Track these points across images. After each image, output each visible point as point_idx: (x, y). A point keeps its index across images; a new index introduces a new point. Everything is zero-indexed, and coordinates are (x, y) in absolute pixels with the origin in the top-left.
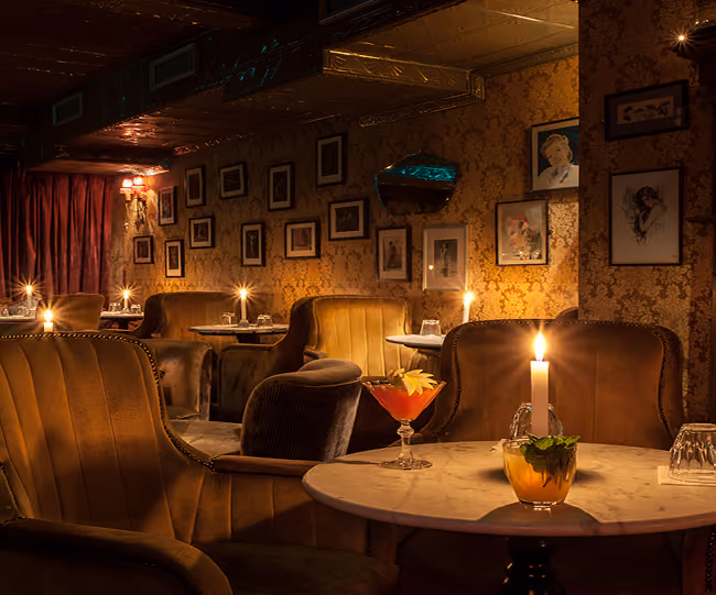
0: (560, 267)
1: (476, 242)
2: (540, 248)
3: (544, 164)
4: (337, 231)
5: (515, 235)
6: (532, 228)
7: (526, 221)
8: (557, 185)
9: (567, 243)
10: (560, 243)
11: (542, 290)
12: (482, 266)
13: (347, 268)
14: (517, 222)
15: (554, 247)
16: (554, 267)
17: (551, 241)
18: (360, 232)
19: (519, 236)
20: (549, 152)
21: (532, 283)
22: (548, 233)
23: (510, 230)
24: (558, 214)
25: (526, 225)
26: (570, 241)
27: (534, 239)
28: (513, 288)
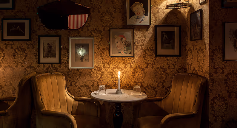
0: (139, 58)
1: (98, 46)
2: (131, 49)
3: (132, 14)
4: (8, 35)
5: (119, 43)
6: (127, 41)
7: (124, 37)
8: (138, 23)
9: (142, 48)
10: (139, 48)
11: (131, 67)
12: (101, 57)
13: (14, 56)
14: (120, 38)
15: (137, 49)
16: (136, 58)
17: (135, 47)
18: (26, 37)
19: (121, 44)
20: (135, 9)
21: (126, 64)
22: (134, 44)
23: (116, 41)
24: (139, 36)
25: (124, 39)
26: (143, 47)
27: (128, 45)
28: (117, 66)
